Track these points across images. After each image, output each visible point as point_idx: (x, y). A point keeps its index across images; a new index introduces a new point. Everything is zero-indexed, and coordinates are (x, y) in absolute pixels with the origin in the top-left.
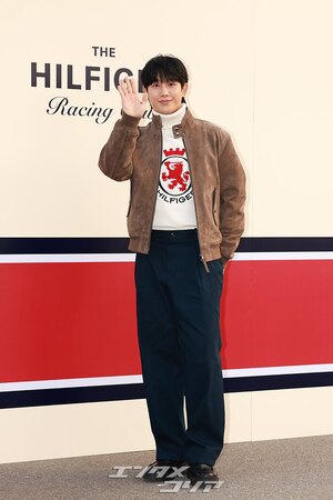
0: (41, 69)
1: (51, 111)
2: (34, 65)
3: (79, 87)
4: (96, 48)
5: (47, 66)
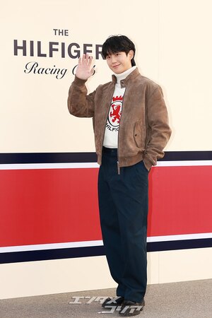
0: (20, 44)
1: (27, 71)
2: (16, 42)
3: (45, 55)
4: (55, 30)
5: (24, 42)
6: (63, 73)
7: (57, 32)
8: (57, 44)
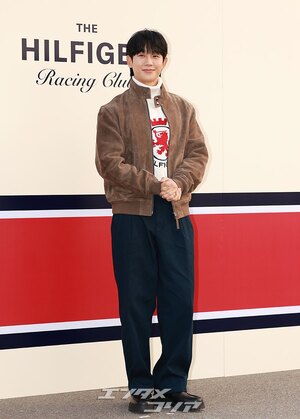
0: (30, 44)
1: (40, 82)
2: (24, 41)
3: (65, 60)
4: (80, 25)
5: (36, 42)
6: (90, 84)
7: (82, 27)
8: (82, 44)
